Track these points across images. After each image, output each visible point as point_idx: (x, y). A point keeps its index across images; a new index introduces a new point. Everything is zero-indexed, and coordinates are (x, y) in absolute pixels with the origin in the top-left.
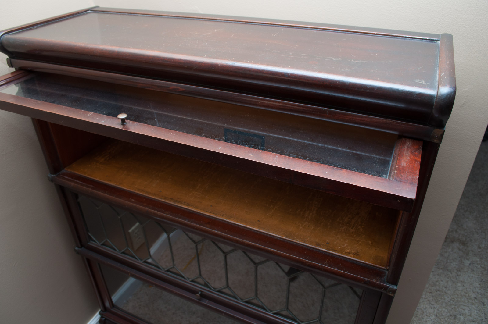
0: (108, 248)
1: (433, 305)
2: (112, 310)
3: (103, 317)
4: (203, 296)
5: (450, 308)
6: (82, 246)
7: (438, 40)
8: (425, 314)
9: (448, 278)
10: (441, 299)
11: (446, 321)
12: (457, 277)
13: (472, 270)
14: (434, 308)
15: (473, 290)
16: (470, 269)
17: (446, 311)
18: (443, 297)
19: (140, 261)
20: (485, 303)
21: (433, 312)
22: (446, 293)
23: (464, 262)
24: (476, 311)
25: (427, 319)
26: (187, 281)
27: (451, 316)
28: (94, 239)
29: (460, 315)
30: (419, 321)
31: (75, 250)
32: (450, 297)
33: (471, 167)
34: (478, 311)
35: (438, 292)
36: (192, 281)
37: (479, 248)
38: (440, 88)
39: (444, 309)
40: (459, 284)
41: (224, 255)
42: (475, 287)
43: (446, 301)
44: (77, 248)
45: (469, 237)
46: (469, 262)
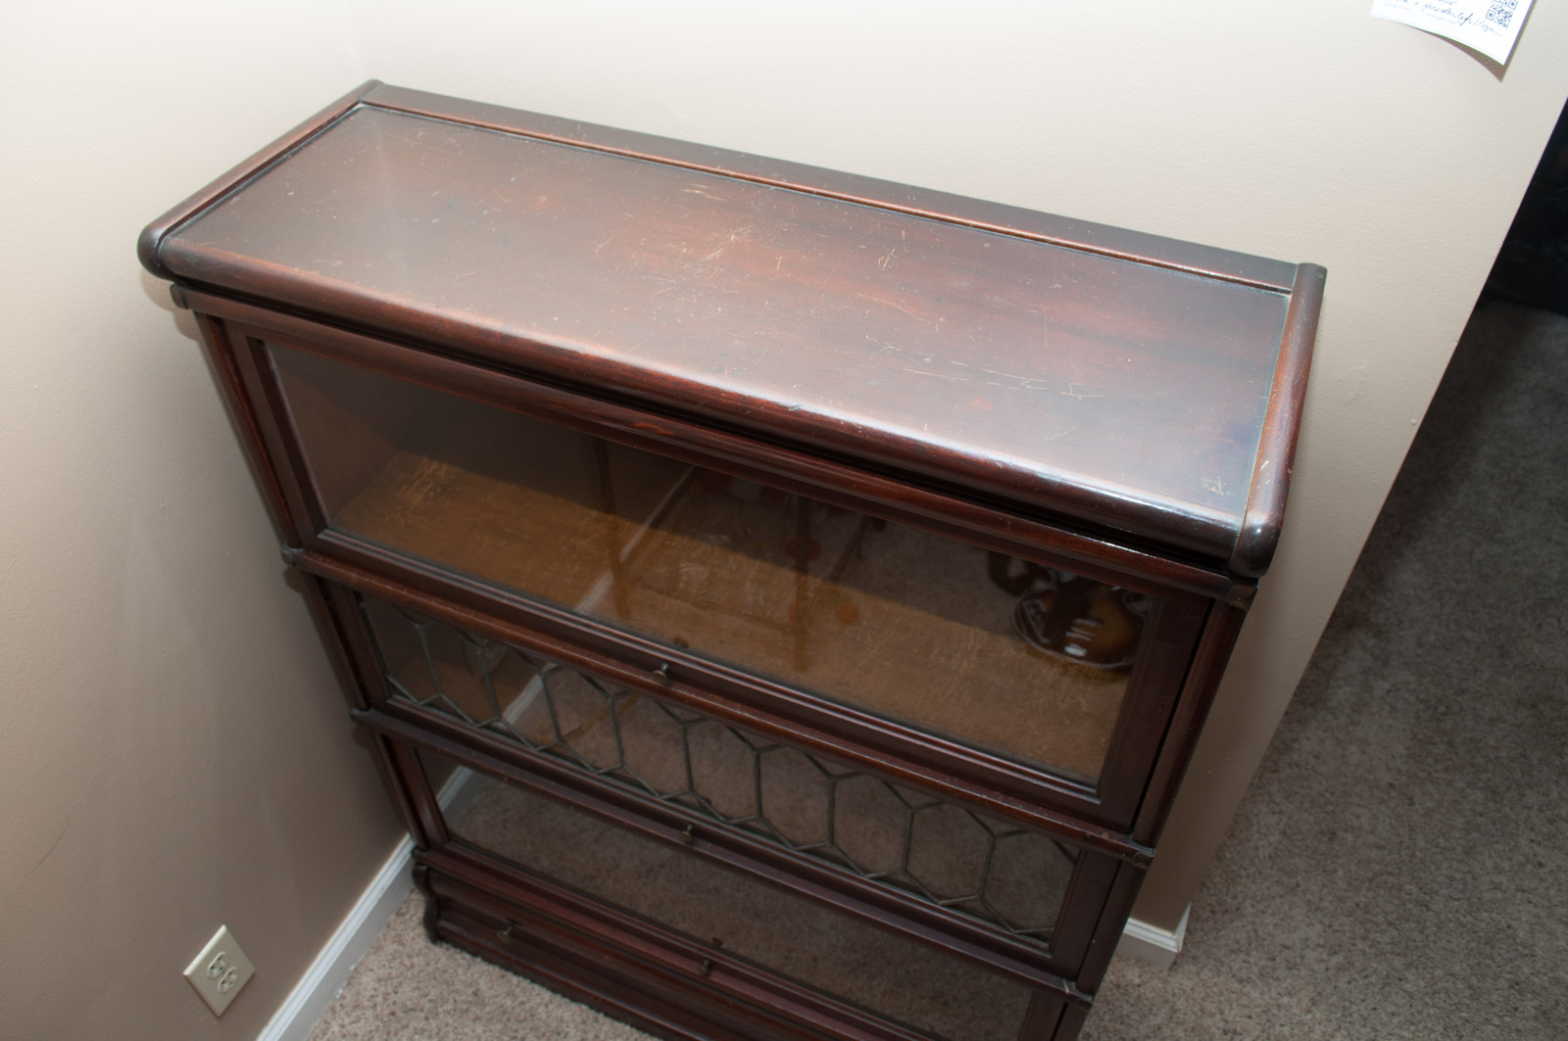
0: (442, 714)
1: (1277, 804)
2: (447, 847)
3: (422, 865)
4: (698, 833)
5: (1323, 812)
6: (369, 706)
7: (1288, 292)
8: (1256, 828)
9: (1325, 731)
10: (1302, 787)
11: (1307, 846)
12: (1351, 728)
13: (1393, 709)
14: (1281, 812)
15: (1387, 764)
16: (1387, 707)
17: (1311, 819)
18: (1305, 784)
19: (532, 749)
20: (1416, 800)
21: (1278, 824)
22: (1315, 771)
23: (1372, 687)
24: (1388, 821)
25: (1261, 843)
26: (655, 799)
27: (1322, 832)
28: (405, 691)
29: (1346, 831)
30: (1239, 848)
31: (353, 717)
32: (1324, 782)
33: (1327, 615)
34: (1393, 821)
35: (1296, 769)
36: (672, 800)
37: (1420, 645)
38: (1249, 515)
39: (1305, 816)
40: (1353, 748)
41: (755, 754)
42: (1393, 757)
43: (1313, 794)
44: (356, 712)
45: (1396, 613)
46: (1386, 686)
